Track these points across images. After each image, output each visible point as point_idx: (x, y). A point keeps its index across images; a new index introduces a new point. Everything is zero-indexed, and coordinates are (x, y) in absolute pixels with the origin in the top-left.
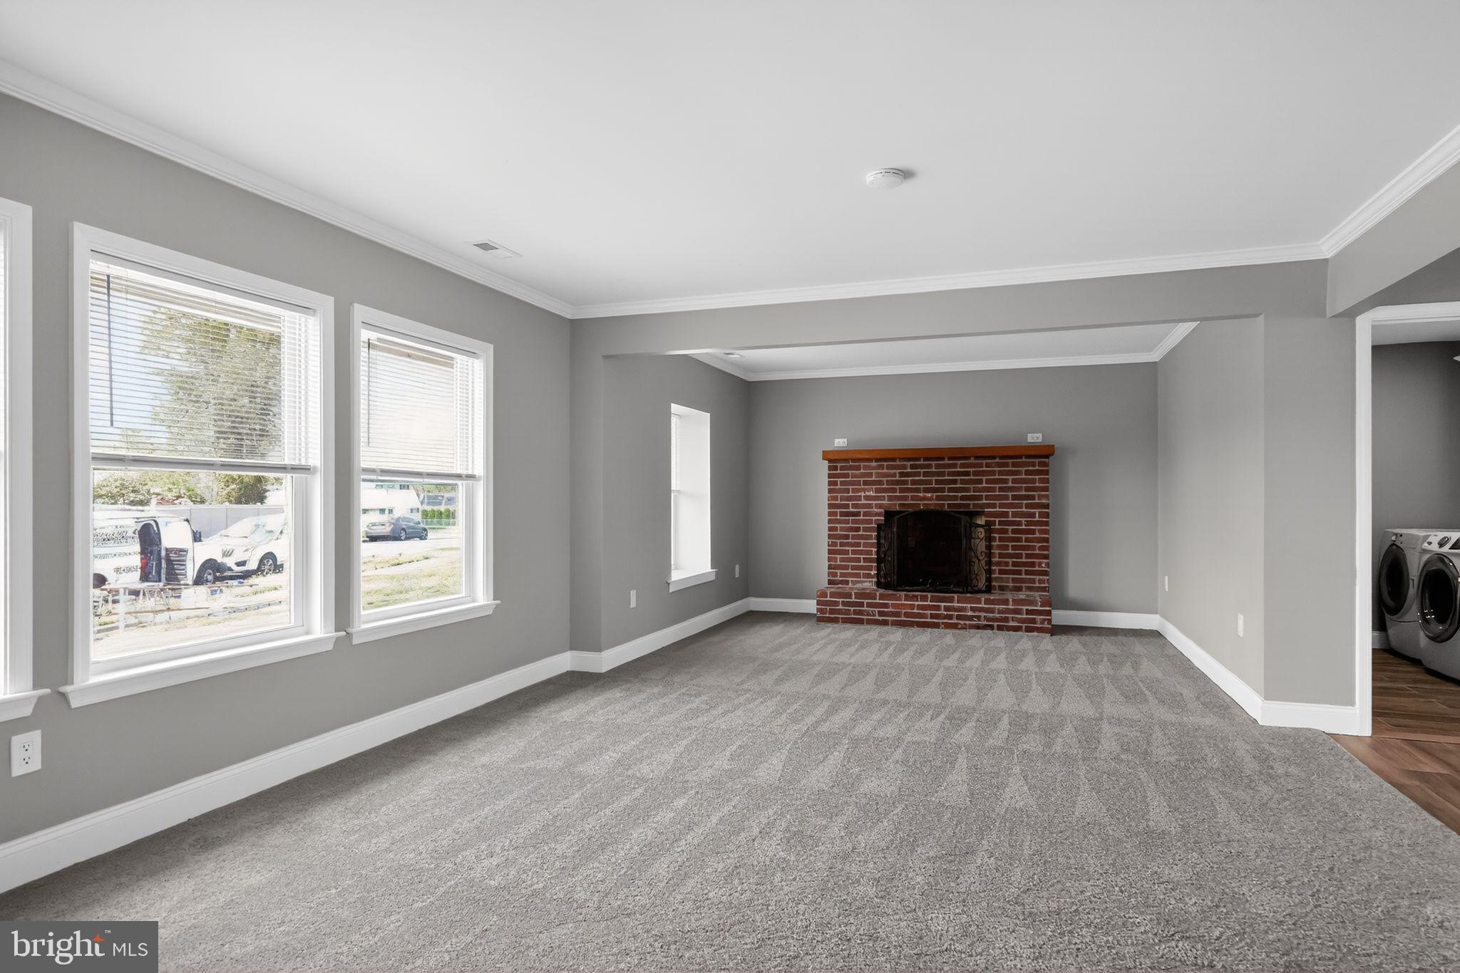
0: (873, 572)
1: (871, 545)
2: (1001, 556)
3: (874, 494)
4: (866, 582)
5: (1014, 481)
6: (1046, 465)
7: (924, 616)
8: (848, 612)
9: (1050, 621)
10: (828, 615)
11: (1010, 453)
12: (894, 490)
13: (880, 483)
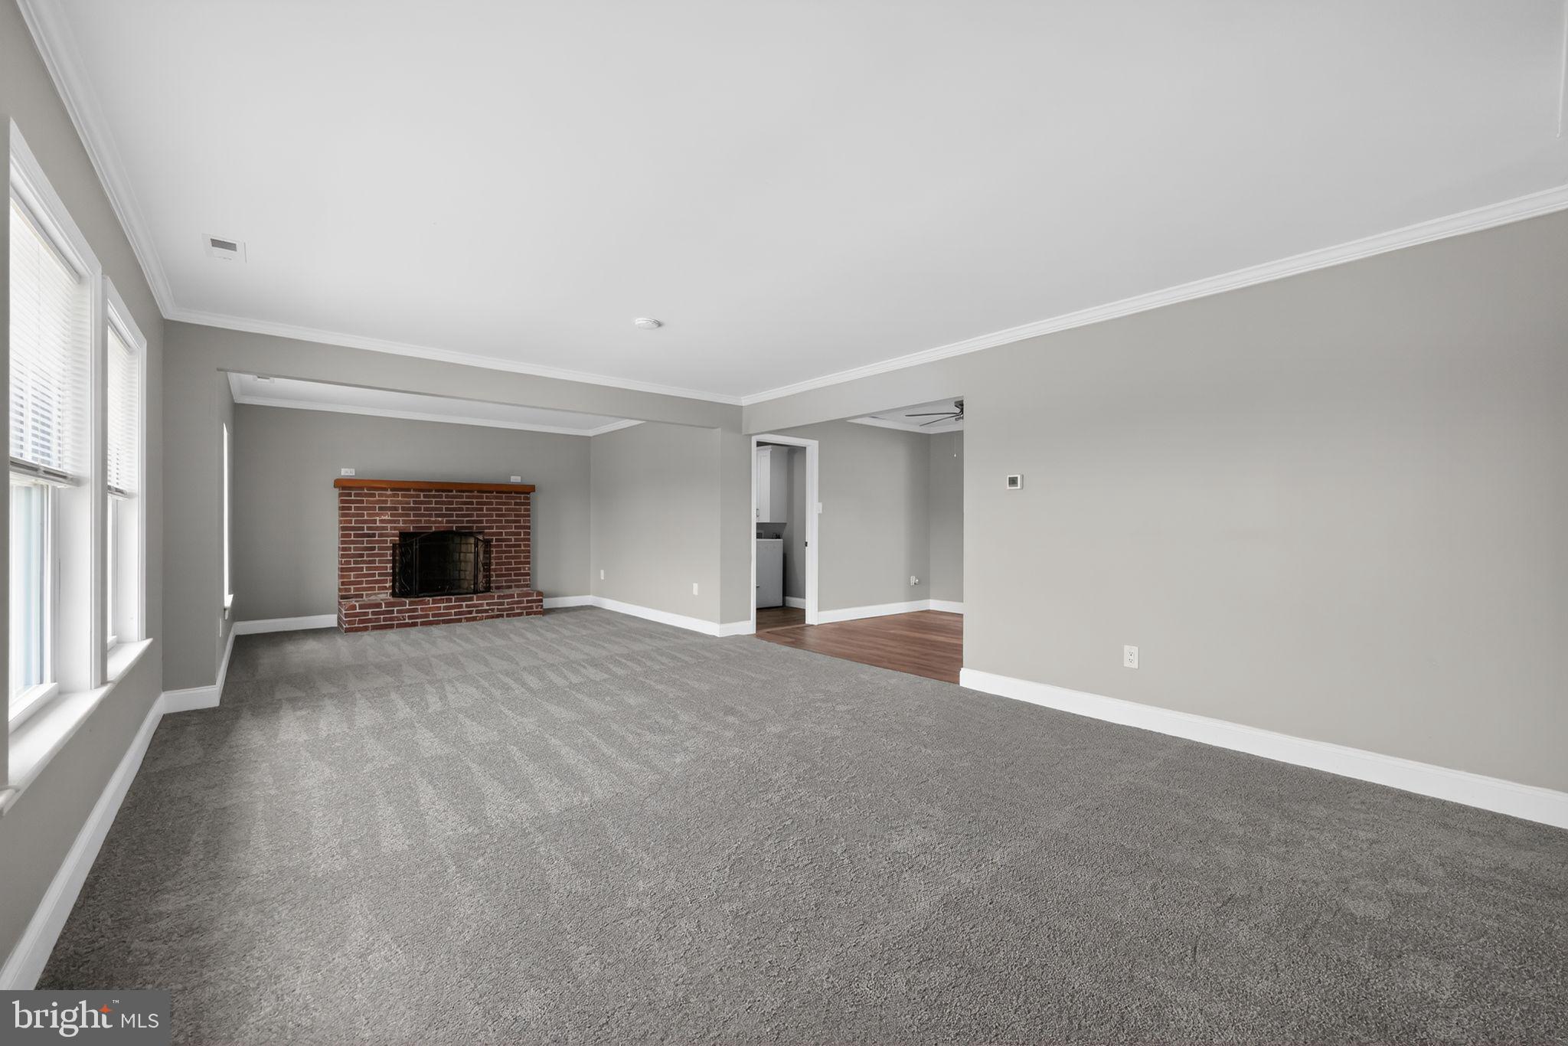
0: (388, 585)
1: (387, 562)
2: (497, 564)
3: (389, 518)
4: (381, 593)
5: (506, 510)
6: (528, 499)
7: (450, 614)
8: (378, 620)
9: (542, 606)
10: (354, 624)
11: (505, 489)
12: (408, 515)
13: (396, 509)
